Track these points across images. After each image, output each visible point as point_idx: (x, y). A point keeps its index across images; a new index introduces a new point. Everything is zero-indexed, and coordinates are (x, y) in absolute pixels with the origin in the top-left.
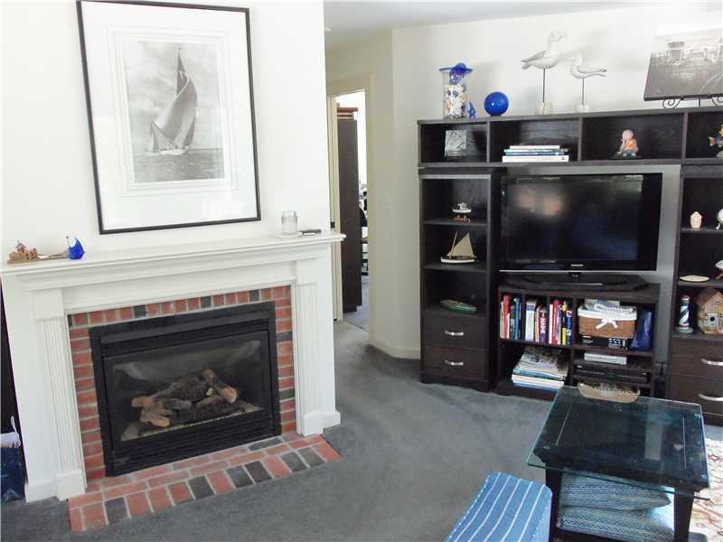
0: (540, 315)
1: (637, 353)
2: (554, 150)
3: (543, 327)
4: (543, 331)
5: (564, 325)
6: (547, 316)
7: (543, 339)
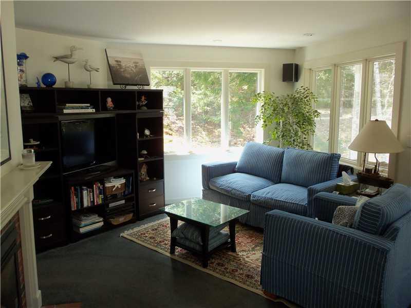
0: (90, 192)
1: (129, 196)
2: (88, 106)
3: (92, 197)
4: (92, 200)
5: (100, 193)
6: (93, 192)
7: (92, 204)
